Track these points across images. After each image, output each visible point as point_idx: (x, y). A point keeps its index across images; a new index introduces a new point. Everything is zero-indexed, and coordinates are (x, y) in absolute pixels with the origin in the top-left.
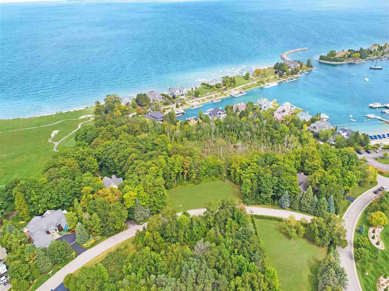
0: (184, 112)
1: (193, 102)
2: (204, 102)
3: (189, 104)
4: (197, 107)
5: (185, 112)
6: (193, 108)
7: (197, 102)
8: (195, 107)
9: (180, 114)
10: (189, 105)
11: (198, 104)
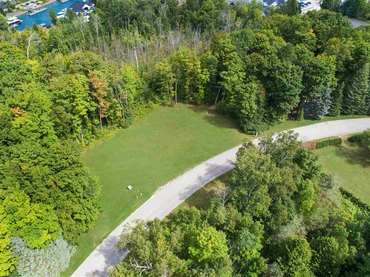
0: (19, 20)
1: (28, 4)
2: (46, 3)
3: (21, 7)
4: (38, 11)
5: (21, 21)
6: (33, 14)
7: (35, 5)
8: (35, 12)
9: (13, 24)
10: (24, 10)
11: (38, 6)
